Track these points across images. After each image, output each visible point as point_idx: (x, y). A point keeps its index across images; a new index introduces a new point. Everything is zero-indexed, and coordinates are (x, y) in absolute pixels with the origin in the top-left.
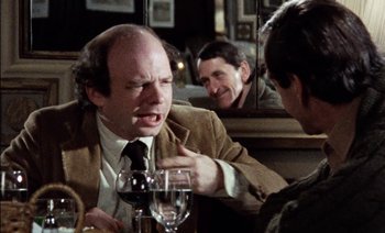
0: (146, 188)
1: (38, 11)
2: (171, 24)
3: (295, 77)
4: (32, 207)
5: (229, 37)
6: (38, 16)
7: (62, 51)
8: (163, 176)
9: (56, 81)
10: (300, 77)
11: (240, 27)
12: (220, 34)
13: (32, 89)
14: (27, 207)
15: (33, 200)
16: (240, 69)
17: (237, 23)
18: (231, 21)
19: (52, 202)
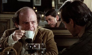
0: (34, 48)
1: (5, 1)
2: (40, 5)
3: (71, 19)
4: (3, 53)
5: (56, 8)
6: (4, 2)
7: (11, 12)
8: (38, 45)
9: (10, 20)
10: (73, 19)
11: (59, 5)
12: (53, 7)
13: (3, 22)
14: (2, 53)
15: (4, 51)
16: (56, 18)
17: (58, 5)
18: (56, 4)
19: (8, 52)
